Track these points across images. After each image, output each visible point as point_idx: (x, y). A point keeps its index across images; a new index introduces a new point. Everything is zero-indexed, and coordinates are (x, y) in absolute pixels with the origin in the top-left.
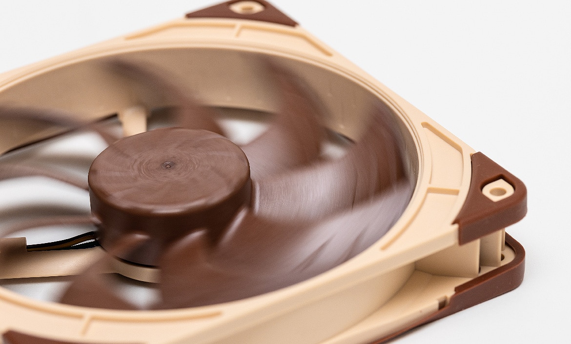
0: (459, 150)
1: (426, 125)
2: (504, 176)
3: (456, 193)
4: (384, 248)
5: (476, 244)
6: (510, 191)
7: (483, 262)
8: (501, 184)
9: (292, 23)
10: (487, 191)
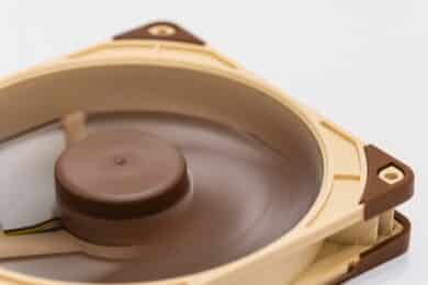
0: (354, 144)
1: (324, 124)
2: (393, 163)
3: (358, 178)
4: (309, 224)
5: (376, 220)
6: (400, 176)
7: (380, 232)
8: (392, 170)
9: (200, 43)
10: (382, 175)
